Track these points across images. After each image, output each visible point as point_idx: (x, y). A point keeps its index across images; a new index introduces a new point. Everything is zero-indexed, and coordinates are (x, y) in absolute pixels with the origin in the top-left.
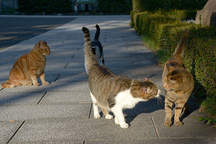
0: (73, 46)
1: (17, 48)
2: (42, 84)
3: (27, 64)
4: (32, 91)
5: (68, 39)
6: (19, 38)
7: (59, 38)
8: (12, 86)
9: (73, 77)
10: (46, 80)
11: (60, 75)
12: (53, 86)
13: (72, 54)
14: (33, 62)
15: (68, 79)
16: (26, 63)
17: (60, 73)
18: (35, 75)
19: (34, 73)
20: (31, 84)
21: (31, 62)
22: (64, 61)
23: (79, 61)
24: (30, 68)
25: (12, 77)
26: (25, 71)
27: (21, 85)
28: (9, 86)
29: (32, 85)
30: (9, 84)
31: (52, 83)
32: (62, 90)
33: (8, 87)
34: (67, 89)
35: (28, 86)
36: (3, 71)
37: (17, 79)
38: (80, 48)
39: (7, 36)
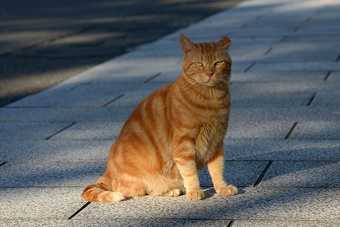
0: (308, 65)
1: (117, 71)
2: (214, 191)
3: (166, 117)
4: (183, 214)
5: (285, 39)
6: (122, 38)
7: (253, 37)
8: (117, 196)
9: (320, 170)
10: (228, 180)
11: (271, 162)
12: (252, 201)
13: (305, 92)
14: (181, 110)
15: (301, 177)
16: (162, 113)
17: (270, 156)
18: (190, 157)
19: (187, 153)
20: (177, 192)
21: (178, 113)
22: (280, 116)
23: (336, 115)
24: (175, 135)
25: (116, 165)
26: (160, 140)
27: (147, 194)
28: (107, 195)
29: (182, 194)
30: (106, 190)
31: (247, 190)
32: (285, 215)
33: (104, 199)
34: (305, 214)
35: (167, 198)
36: (82, 146)
37: (134, 170)
38: (334, 71)
39: (85, 30)
